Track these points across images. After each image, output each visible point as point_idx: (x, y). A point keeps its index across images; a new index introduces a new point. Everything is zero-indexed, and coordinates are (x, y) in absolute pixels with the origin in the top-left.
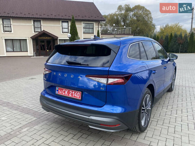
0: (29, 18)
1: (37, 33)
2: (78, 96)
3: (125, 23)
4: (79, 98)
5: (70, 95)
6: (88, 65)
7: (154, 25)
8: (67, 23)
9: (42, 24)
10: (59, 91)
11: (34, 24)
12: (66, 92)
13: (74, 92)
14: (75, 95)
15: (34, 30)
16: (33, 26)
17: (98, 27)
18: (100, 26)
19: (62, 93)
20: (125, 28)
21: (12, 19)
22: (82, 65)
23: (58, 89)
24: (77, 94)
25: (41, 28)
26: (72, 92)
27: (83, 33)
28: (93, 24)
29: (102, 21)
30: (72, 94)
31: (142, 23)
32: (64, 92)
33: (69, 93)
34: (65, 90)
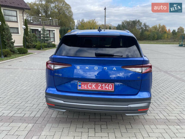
2: (110, 88)
3: (46, 14)
4: (112, 89)
5: (99, 88)
6: (122, 56)
7: (73, 19)
10: (83, 85)
12: (93, 86)
13: (104, 85)
14: (106, 87)
18: (25, 15)
19: (87, 87)
20: (51, 20)
22: (114, 57)
23: (80, 84)
24: (108, 86)
26: (102, 85)
28: (16, 11)
29: (26, 9)
30: (102, 87)
31: (64, 16)
32: (90, 86)
33: (97, 86)
34: (92, 84)
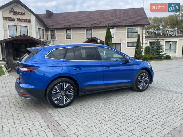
0: (83, 27)
1: (88, 39)
8: (113, 30)
9: (92, 32)
11: (87, 32)
15: (87, 37)
16: (86, 34)
17: (143, 31)
18: (144, 30)
20: (176, 30)
21: (72, 29)
25: (92, 35)
27: (127, 37)
28: (138, 28)
29: (146, 25)
